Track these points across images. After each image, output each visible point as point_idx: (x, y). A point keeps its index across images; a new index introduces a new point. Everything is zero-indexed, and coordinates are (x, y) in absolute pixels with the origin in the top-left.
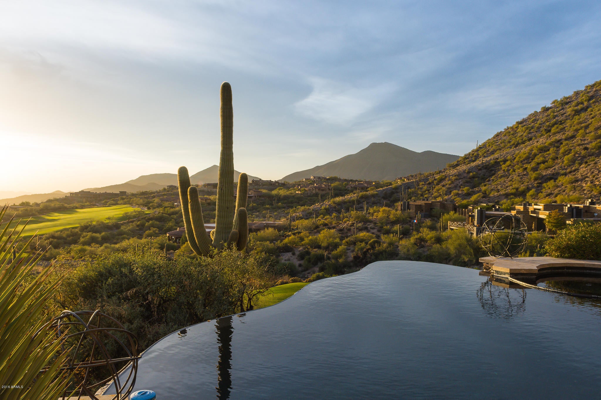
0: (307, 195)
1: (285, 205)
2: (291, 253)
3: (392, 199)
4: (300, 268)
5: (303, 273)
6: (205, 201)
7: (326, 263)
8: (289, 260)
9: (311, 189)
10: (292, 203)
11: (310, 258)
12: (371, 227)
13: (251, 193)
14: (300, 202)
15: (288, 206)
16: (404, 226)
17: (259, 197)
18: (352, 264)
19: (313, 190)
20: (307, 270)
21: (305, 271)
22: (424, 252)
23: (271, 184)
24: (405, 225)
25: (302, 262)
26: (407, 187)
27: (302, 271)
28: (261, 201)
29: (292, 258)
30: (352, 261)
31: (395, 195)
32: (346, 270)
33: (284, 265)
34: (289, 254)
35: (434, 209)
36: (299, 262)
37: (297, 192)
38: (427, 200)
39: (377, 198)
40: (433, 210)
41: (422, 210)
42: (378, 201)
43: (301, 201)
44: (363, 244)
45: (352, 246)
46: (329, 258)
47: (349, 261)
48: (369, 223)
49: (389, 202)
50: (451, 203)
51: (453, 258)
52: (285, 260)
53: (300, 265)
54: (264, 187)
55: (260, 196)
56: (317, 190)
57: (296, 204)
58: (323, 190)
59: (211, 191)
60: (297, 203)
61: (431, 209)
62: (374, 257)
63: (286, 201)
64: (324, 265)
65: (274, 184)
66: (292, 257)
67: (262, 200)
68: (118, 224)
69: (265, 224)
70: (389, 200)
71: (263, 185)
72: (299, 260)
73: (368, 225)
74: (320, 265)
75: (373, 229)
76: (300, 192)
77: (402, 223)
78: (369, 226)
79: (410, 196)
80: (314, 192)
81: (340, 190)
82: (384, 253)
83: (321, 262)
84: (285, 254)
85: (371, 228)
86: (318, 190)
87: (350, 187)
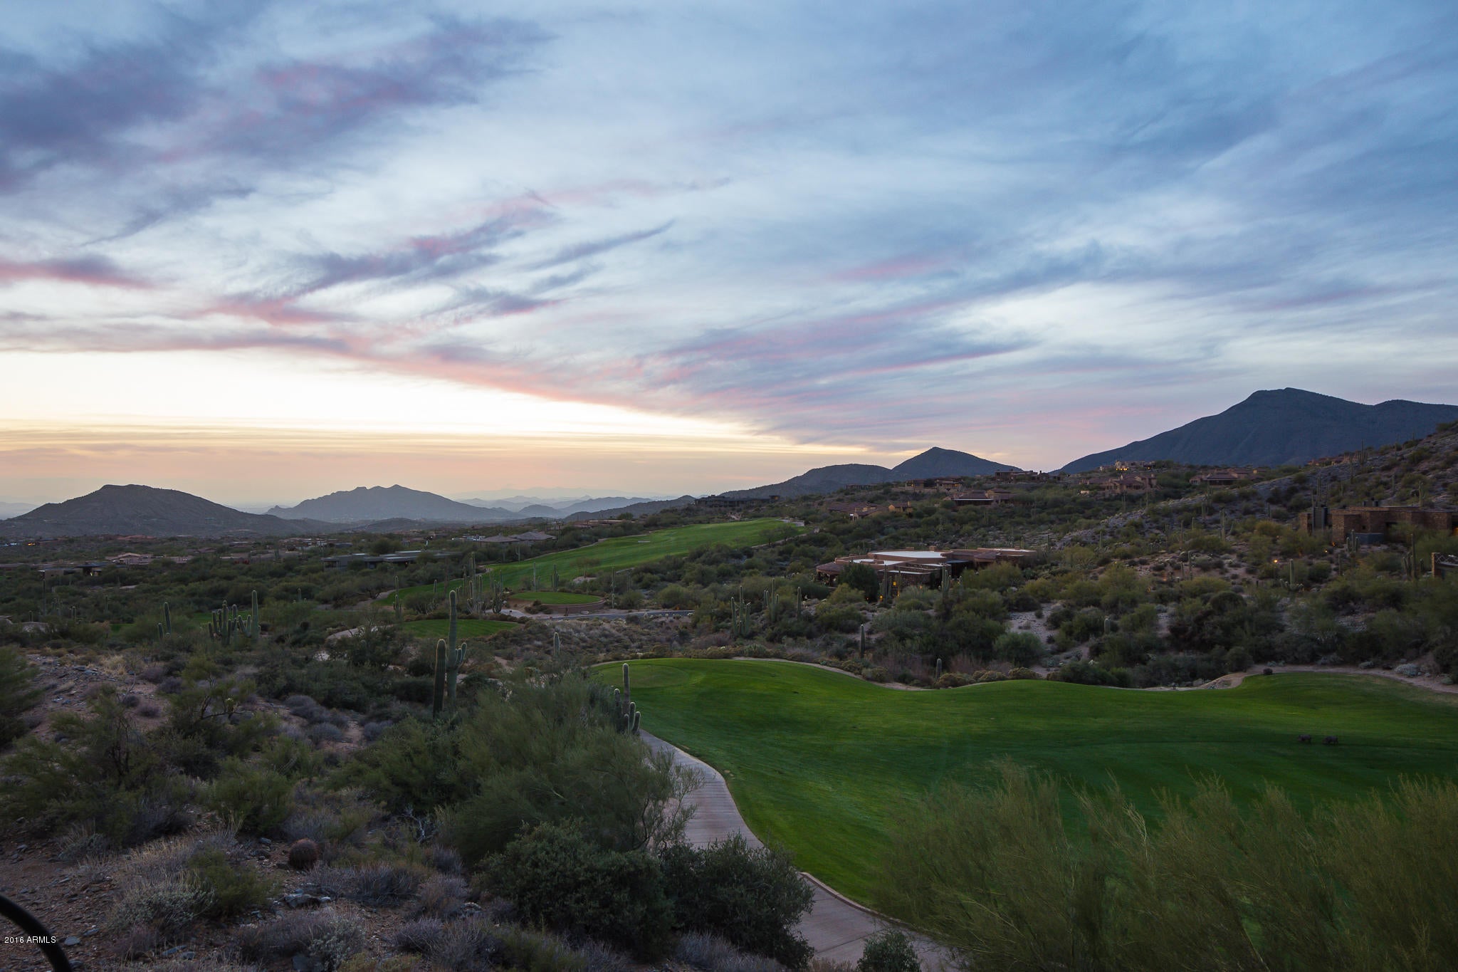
0: (1102, 498)
1: (1053, 517)
2: (1033, 613)
3: (1292, 502)
4: (1050, 645)
5: (1055, 656)
6: (904, 510)
7: (1105, 639)
8: (1027, 627)
9: (1112, 485)
10: (1070, 512)
11: (1071, 626)
12: (1231, 563)
13: (989, 495)
14: (1086, 511)
15: (1060, 520)
16: (1315, 562)
17: (1003, 502)
18: (1166, 644)
19: (1116, 487)
20: (1064, 650)
21: (1059, 651)
22: (1354, 624)
23: (1034, 478)
24: (1318, 559)
25: (1055, 633)
26: (1329, 478)
27: (1053, 653)
28: (1008, 510)
29: (1035, 624)
30: (1167, 638)
31: (1301, 494)
32: (1150, 655)
33: (1014, 636)
34: (1030, 616)
35: (1395, 523)
36: (1049, 633)
37: (1082, 492)
38: (1377, 504)
39: (1256, 502)
40: (1394, 526)
41: (1364, 528)
42: (1258, 508)
43: (1089, 509)
44: (1198, 601)
45: (1174, 603)
46: (1114, 628)
47: (1160, 636)
48: (1227, 555)
49: (1283, 510)
50: (1446, 510)
51: (1437, 645)
52: (1020, 628)
53: (1050, 640)
54: (1018, 483)
55: (1006, 501)
56: (1125, 487)
57: (1077, 514)
58: (1137, 488)
59: (920, 492)
60: (1080, 513)
61: (1388, 525)
62: (1221, 632)
63: (1056, 509)
64: (1103, 642)
65: (1038, 478)
66: (1035, 621)
67: (1009, 508)
68: (751, 549)
69: (998, 554)
70: (1285, 506)
71: (1017, 480)
72: (1049, 629)
73: (1225, 559)
74: (1093, 641)
75: (1237, 566)
76: (1088, 492)
77: (1311, 555)
78: (1226, 561)
79: (1337, 496)
80: (1118, 491)
81: (1176, 487)
82: (1246, 624)
83: (1097, 636)
84: (1020, 614)
85: (1231, 565)
86: (1127, 487)
87: (1198, 480)
